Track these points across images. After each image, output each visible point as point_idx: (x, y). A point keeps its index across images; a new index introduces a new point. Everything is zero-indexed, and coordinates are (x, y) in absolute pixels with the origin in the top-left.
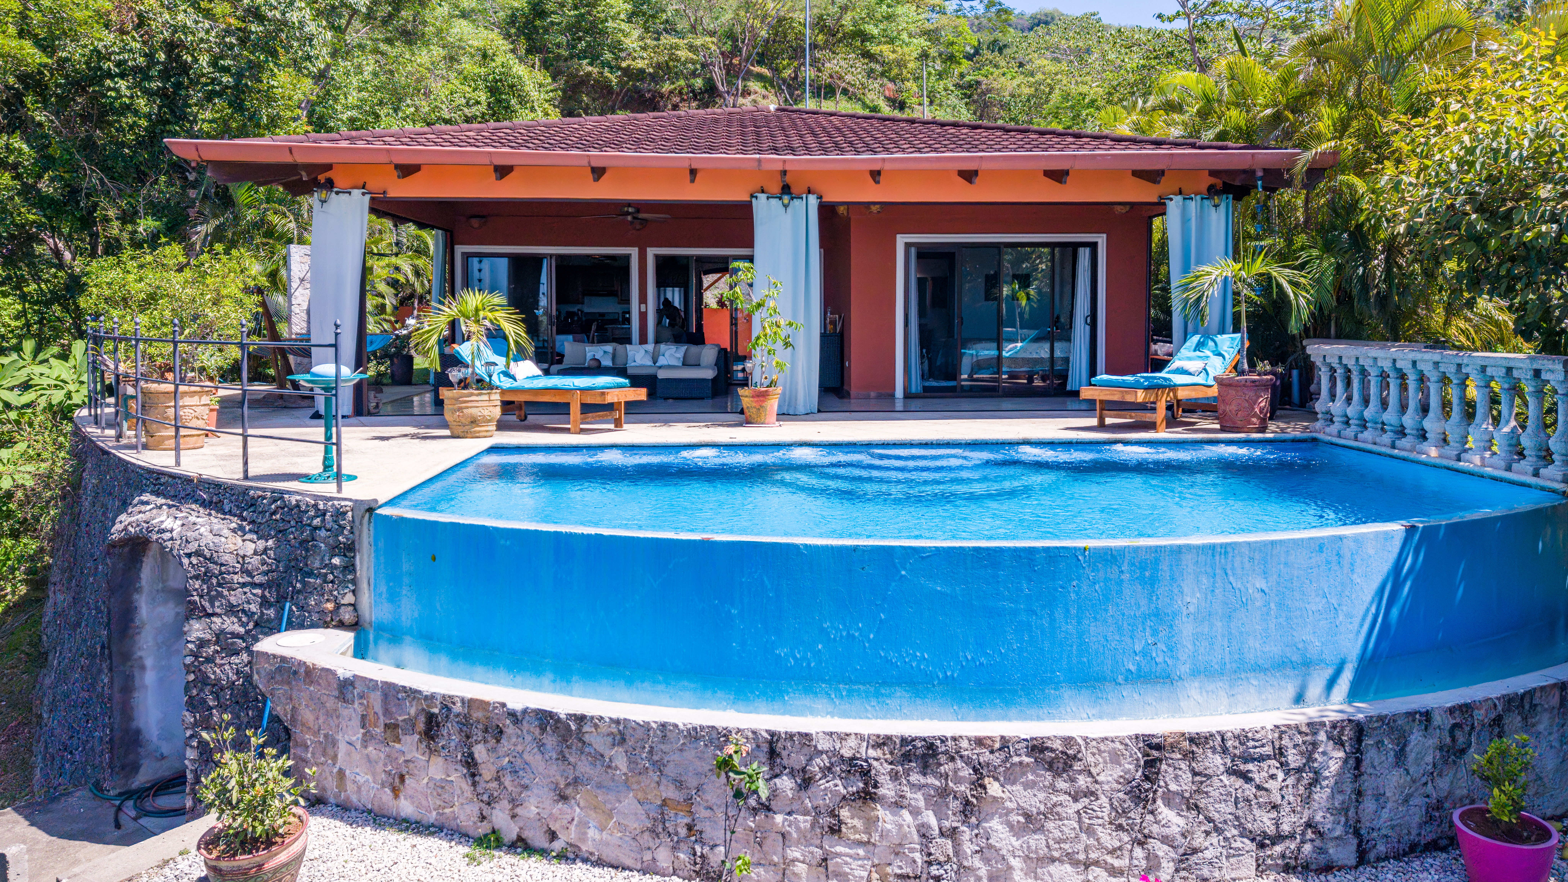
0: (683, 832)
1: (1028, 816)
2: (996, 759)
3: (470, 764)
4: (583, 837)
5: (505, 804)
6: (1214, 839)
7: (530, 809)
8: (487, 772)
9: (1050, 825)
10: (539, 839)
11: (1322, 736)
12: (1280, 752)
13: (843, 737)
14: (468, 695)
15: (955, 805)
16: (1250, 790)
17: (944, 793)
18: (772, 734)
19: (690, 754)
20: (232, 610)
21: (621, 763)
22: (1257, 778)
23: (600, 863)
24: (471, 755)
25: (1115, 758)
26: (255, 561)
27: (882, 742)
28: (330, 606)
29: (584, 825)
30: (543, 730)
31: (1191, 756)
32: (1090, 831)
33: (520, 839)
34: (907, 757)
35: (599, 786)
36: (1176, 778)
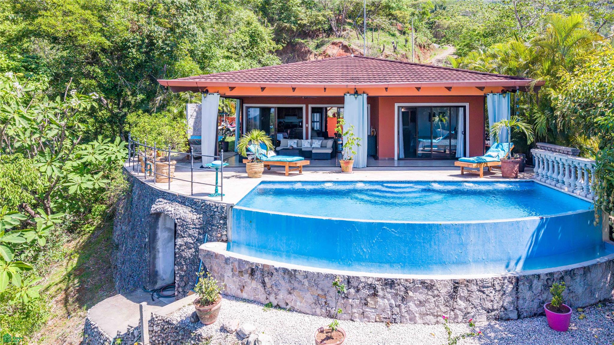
0: (324, 304)
1: (420, 302)
2: (411, 285)
3: (264, 283)
4: (296, 304)
5: (273, 295)
6: (474, 310)
7: (281, 296)
8: (268, 285)
9: (426, 304)
10: (283, 305)
11: (506, 281)
12: (494, 285)
13: (368, 278)
14: (263, 263)
15: (400, 298)
16: (484, 296)
17: (396, 294)
18: (349, 277)
19: (326, 282)
20: (190, 236)
21: (306, 283)
22: (487, 292)
23: (300, 312)
24: (264, 280)
25: (445, 286)
26: (197, 221)
27: (379, 280)
28: (219, 235)
29: (296, 301)
30: (285, 274)
31: (466, 286)
32: (438, 306)
33: (278, 305)
34: (386, 284)
35: (300, 290)
36: (463, 292)
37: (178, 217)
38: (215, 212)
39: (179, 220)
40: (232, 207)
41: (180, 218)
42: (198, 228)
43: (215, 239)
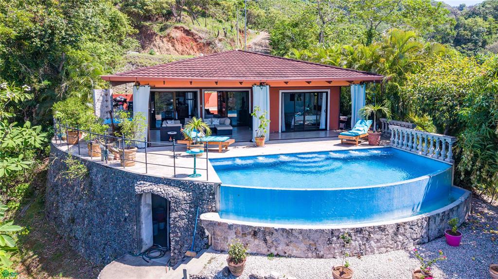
0: (314, 249)
1: (377, 240)
2: (372, 230)
3: (265, 241)
4: (292, 253)
5: (274, 248)
6: (407, 240)
7: (280, 248)
8: (269, 241)
9: (381, 241)
10: (282, 254)
11: (424, 220)
12: (418, 224)
13: (346, 229)
14: (265, 226)
15: (365, 239)
16: (413, 231)
17: (363, 237)
18: (332, 230)
19: (316, 235)
21: (301, 238)
22: (414, 229)
23: (296, 257)
24: (265, 238)
25: (392, 228)
27: (353, 229)
28: (210, 207)
29: (292, 250)
30: (283, 232)
31: (404, 226)
32: (388, 241)
33: (278, 254)
34: (357, 231)
35: (296, 242)
36: (401, 230)
37: (171, 196)
38: (204, 190)
39: (172, 199)
40: (220, 185)
41: (173, 197)
42: (189, 203)
43: (206, 210)
